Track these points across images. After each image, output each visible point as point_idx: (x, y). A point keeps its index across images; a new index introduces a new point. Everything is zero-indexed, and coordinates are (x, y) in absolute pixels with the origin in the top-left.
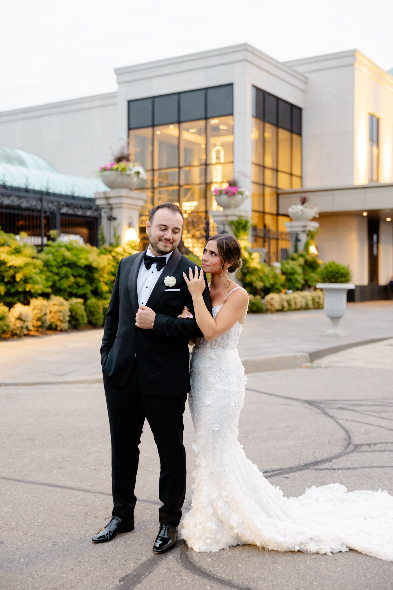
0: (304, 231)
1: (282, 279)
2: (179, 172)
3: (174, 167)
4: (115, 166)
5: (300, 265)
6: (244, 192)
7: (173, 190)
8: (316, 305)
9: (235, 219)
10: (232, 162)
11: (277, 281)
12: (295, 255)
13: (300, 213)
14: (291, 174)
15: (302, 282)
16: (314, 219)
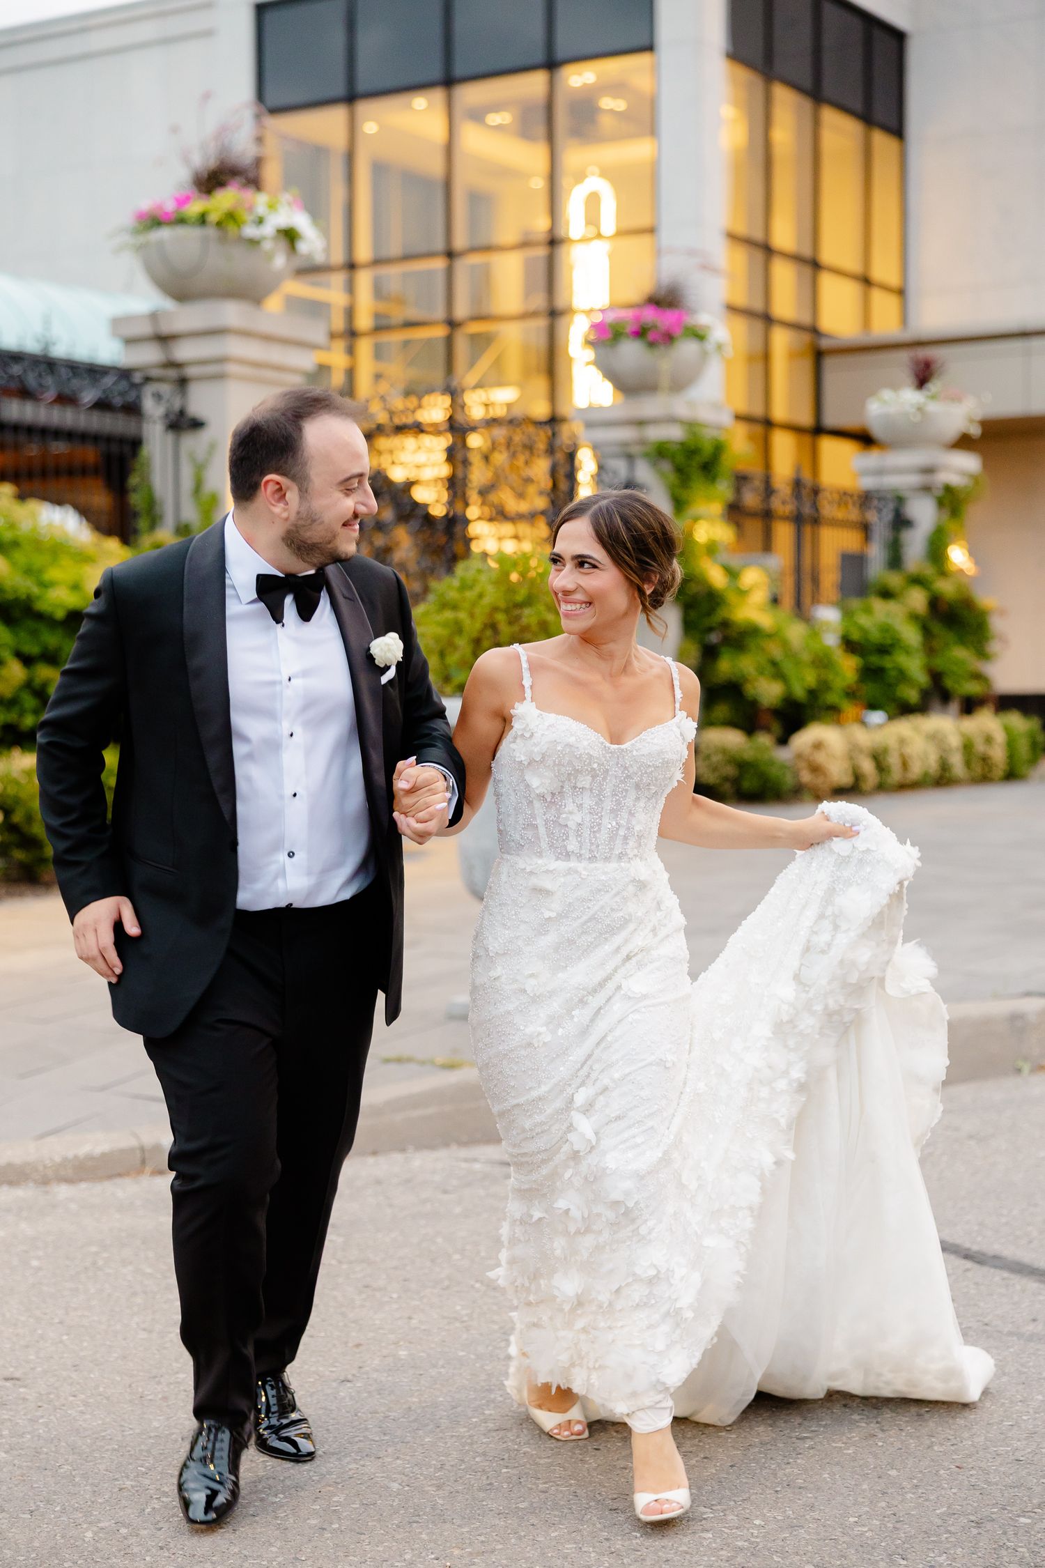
0: (926, 489)
1: (848, 667)
2: (450, 274)
3: (430, 255)
4: (196, 207)
5: (914, 617)
6: (708, 327)
7: (429, 342)
8: (978, 769)
9: (675, 433)
10: (652, 231)
11: (831, 677)
12: (894, 580)
13: (918, 418)
14: (866, 281)
15: (922, 679)
16: (964, 442)
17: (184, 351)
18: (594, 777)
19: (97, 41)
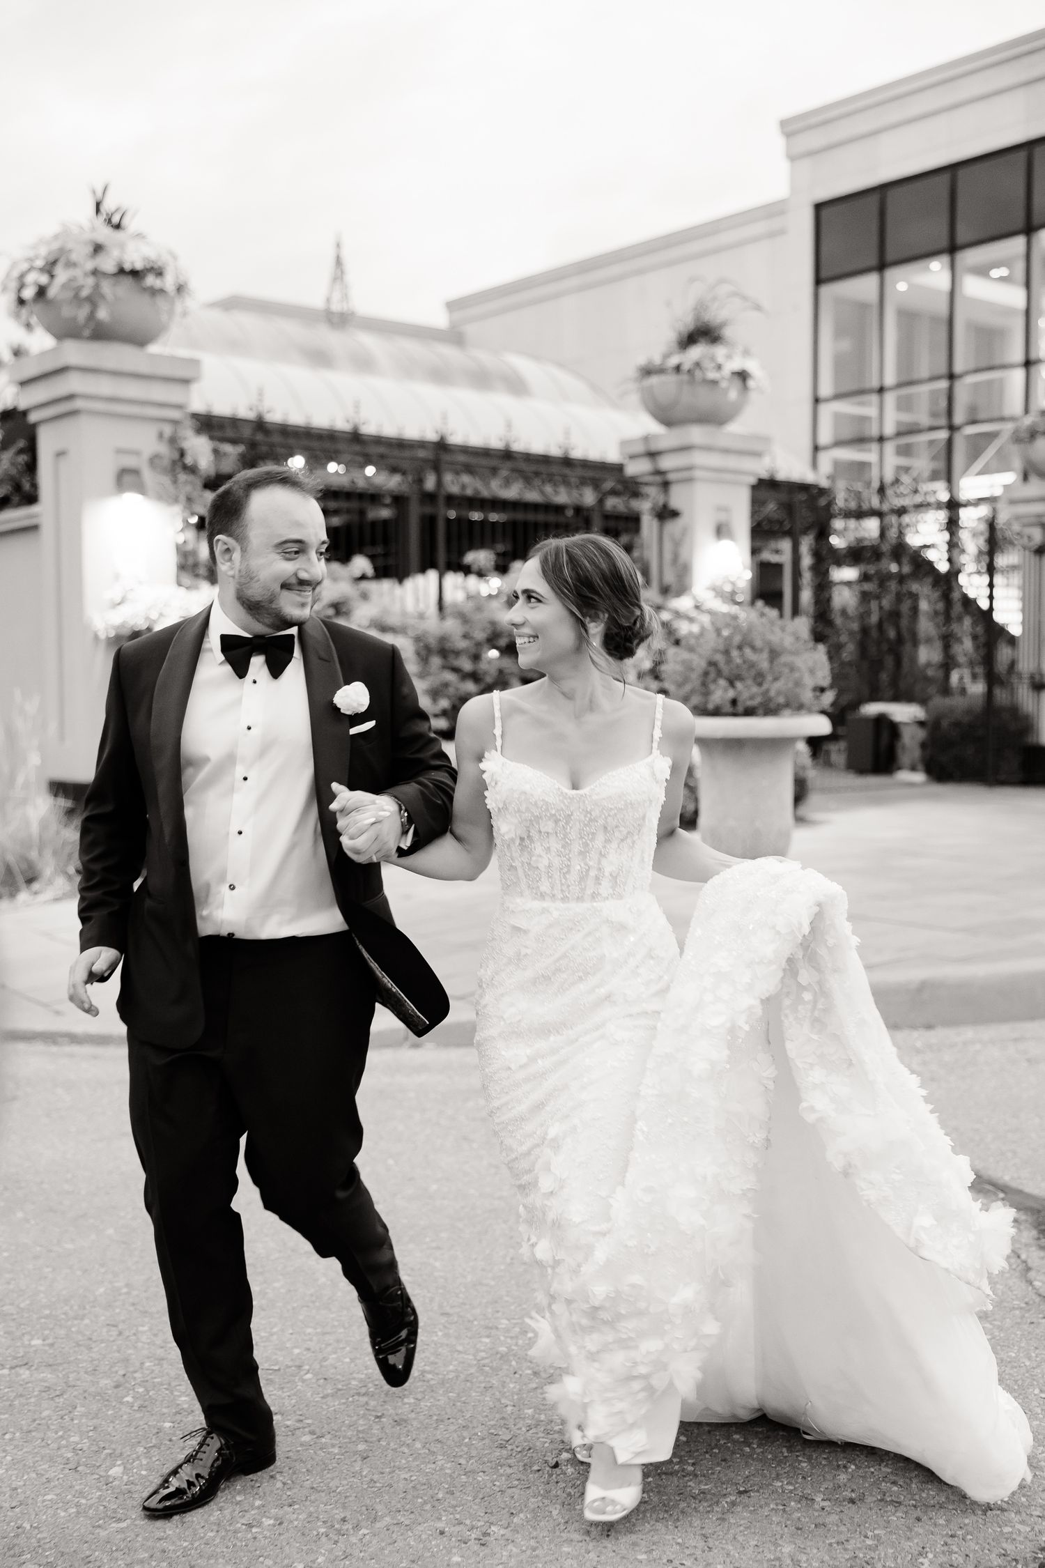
2: (951, 391)
3: (937, 378)
4: (675, 360)
17: (666, 463)
18: (557, 821)
19: (695, 247)
